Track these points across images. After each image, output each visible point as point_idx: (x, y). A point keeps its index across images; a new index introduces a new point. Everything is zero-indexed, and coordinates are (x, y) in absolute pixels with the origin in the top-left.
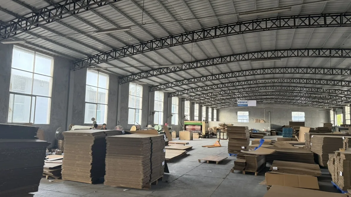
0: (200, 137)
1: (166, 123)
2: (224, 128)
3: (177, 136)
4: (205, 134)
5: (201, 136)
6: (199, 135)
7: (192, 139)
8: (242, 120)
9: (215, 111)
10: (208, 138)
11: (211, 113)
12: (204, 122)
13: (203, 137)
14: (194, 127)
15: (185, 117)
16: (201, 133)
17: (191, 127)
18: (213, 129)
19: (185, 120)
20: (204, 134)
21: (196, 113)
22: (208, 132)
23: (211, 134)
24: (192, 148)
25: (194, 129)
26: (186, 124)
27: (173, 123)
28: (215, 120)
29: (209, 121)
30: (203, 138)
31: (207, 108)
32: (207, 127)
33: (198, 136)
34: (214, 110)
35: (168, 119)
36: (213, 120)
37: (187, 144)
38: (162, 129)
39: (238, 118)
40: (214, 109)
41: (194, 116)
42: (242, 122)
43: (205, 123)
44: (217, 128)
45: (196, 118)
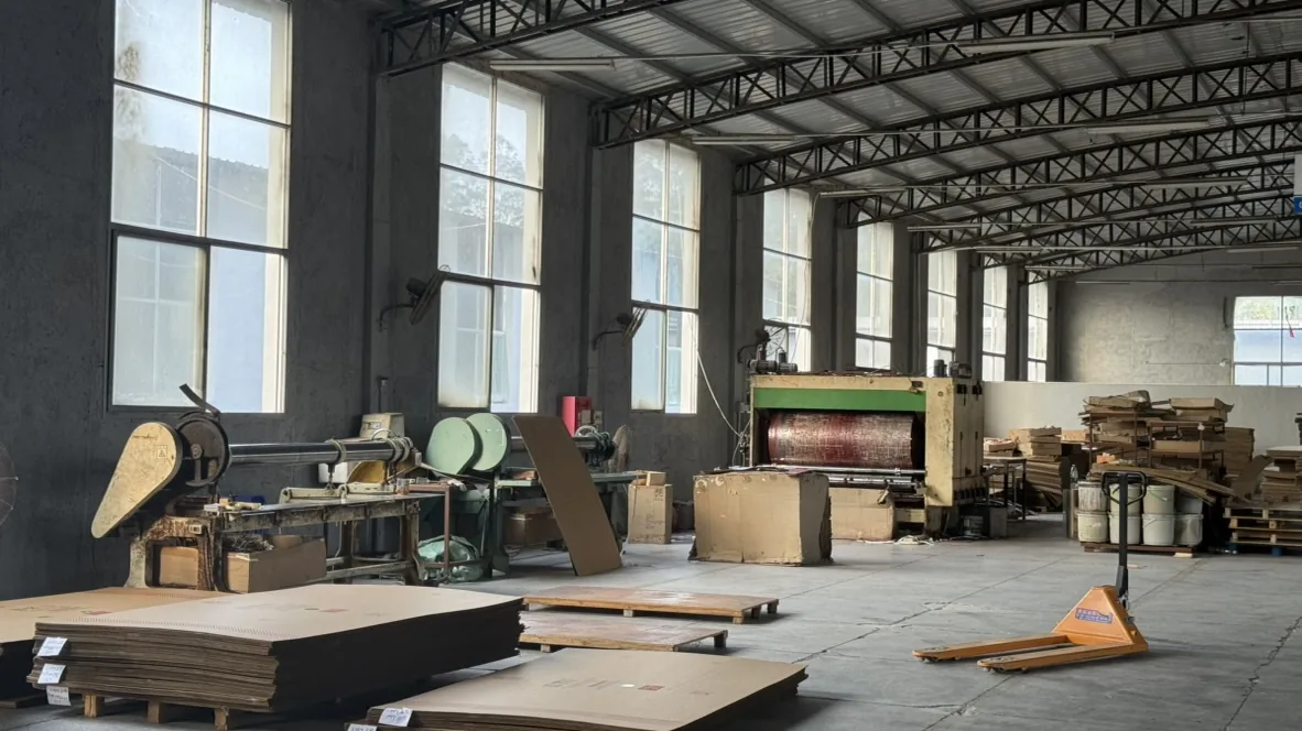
0: (901, 529)
1: (571, 402)
2: (1143, 444)
3: (682, 520)
4: (956, 494)
5: (918, 516)
6: (899, 504)
7: (818, 551)
8: (1275, 370)
9: (1038, 299)
10: (986, 534)
11: (1002, 313)
12: (947, 383)
13: (936, 526)
14: (844, 434)
15: (765, 338)
16: (912, 490)
17: (822, 434)
18: (1027, 450)
19: (764, 369)
20: (947, 497)
21: (874, 311)
22: (980, 482)
23: (1005, 495)
24: (803, 686)
25: (844, 456)
26: (766, 404)
27: (644, 395)
28: (1037, 372)
29: (986, 377)
30: (936, 536)
31: (971, 269)
32: (972, 428)
33: (885, 519)
34: (1032, 288)
35: (593, 357)
36: (1016, 367)
37: (753, 617)
38: (512, 450)
39: (1239, 355)
40: (1032, 276)
41: (852, 335)
42: (1274, 382)
43: (950, 399)
44: (1064, 438)
45: (874, 354)
